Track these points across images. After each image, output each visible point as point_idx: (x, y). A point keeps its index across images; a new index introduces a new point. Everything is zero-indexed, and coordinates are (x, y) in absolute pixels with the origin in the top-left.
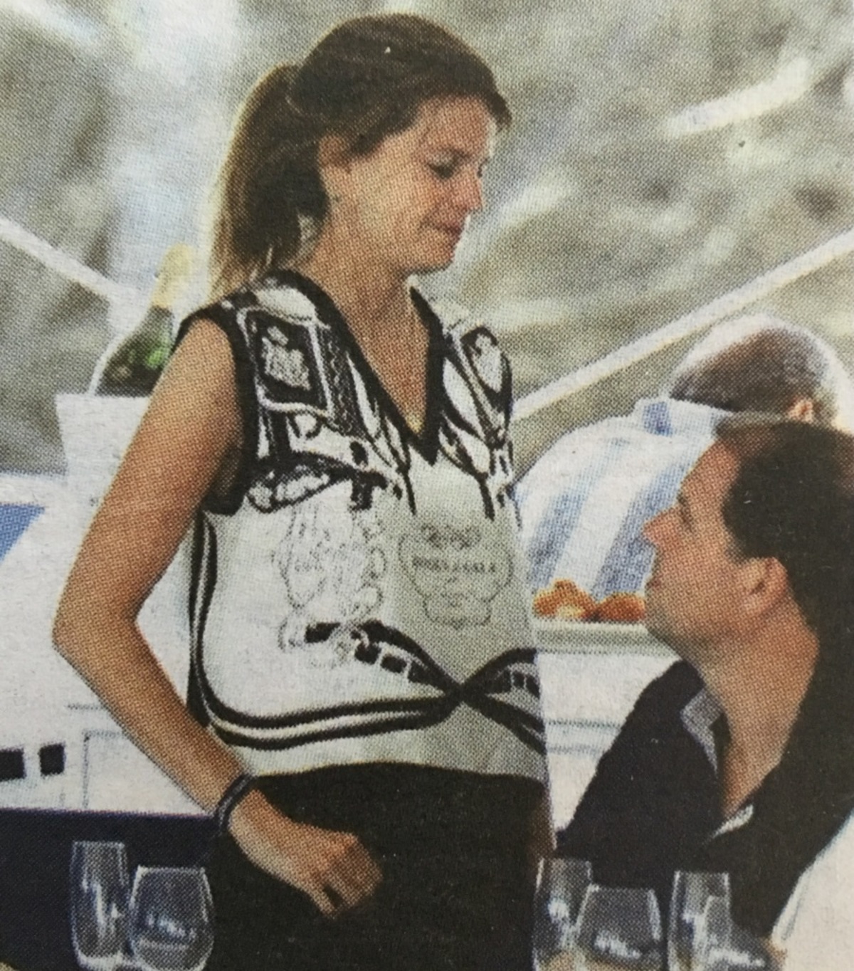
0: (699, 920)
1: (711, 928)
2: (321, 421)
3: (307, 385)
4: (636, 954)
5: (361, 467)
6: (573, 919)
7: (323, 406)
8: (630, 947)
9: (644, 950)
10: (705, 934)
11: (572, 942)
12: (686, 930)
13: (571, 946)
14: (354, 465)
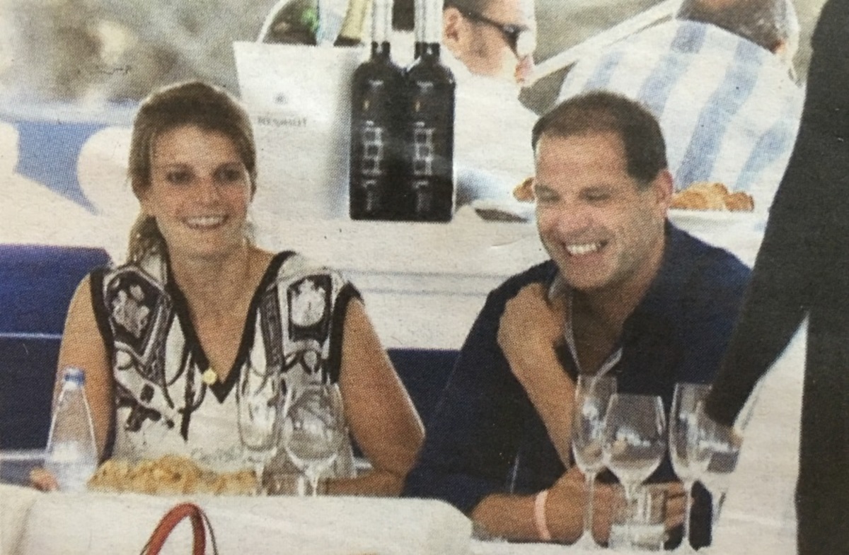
0: (692, 418)
1: (700, 424)
2: (135, 363)
3: (138, 335)
4: (646, 444)
5: (144, 403)
6: (601, 417)
7: (142, 353)
8: (642, 439)
9: (653, 441)
10: (697, 429)
11: (600, 434)
12: (682, 426)
13: (600, 437)
14: (139, 401)
